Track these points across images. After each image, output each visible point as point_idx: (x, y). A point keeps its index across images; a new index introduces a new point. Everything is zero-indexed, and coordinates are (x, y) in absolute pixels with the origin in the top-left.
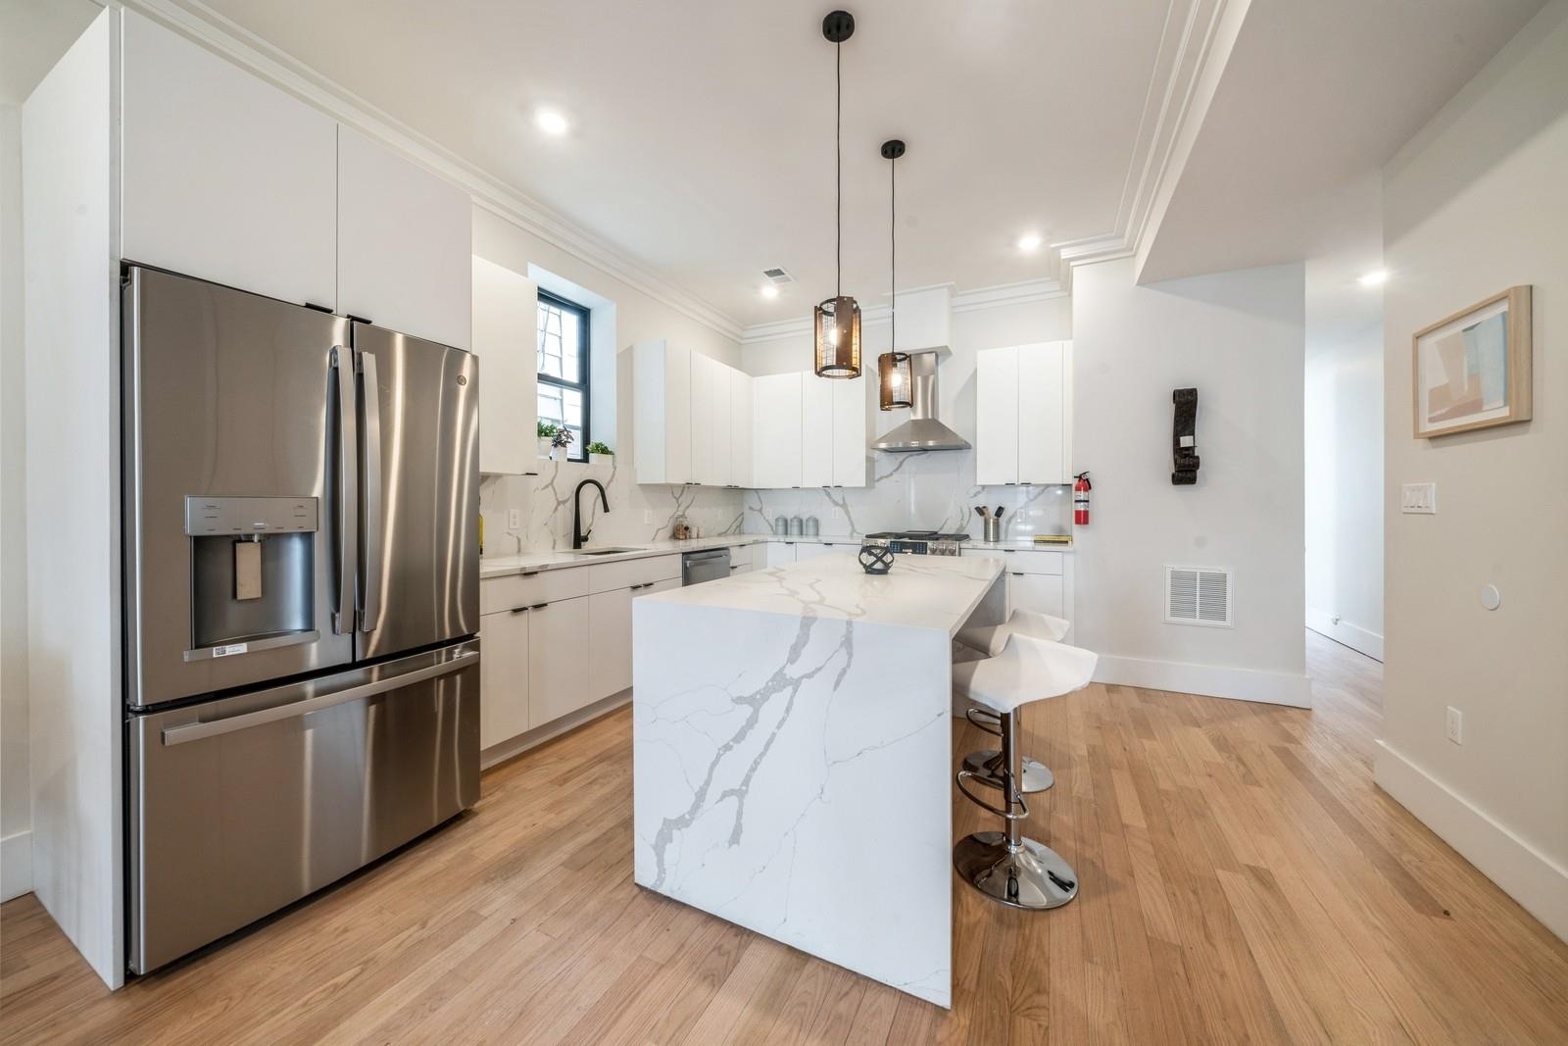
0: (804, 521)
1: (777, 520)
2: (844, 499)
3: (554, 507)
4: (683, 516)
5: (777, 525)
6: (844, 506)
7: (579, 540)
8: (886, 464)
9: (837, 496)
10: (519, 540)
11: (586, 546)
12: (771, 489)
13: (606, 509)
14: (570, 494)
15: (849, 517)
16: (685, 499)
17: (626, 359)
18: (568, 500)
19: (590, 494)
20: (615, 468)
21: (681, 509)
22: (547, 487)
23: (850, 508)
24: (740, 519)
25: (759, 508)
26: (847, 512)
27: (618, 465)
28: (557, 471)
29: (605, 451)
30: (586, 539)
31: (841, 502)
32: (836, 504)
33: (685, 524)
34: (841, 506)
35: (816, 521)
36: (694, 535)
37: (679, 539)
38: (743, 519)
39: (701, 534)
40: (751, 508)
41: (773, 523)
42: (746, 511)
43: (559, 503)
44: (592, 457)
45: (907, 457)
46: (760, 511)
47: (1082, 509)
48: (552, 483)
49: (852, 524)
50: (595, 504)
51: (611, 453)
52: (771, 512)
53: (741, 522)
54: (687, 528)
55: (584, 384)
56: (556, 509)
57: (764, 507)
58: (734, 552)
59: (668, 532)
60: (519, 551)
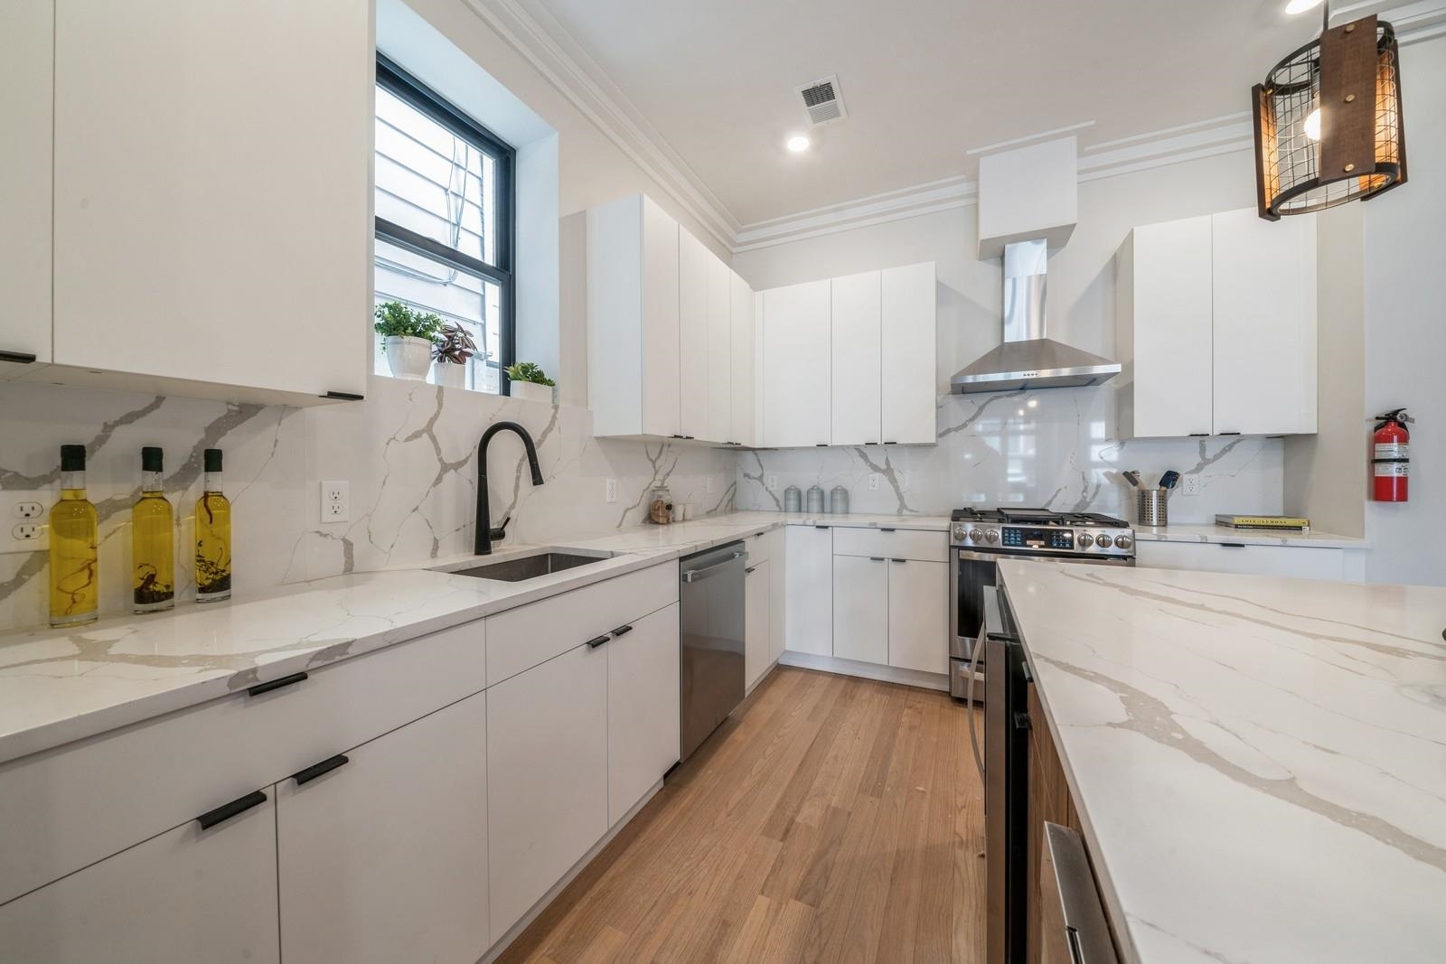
0: (827, 493)
1: (787, 492)
2: (887, 462)
3: (435, 475)
4: (662, 488)
5: (786, 499)
6: (888, 471)
7: (485, 537)
8: (959, 409)
9: (878, 458)
10: (348, 546)
11: (503, 551)
12: (776, 449)
13: (537, 479)
14: (470, 448)
15: (897, 489)
16: (664, 463)
17: (575, 229)
18: (465, 461)
19: (506, 450)
20: (556, 408)
21: (660, 477)
22: (417, 435)
23: (897, 474)
24: (731, 492)
25: (757, 474)
26: (893, 481)
27: (561, 405)
28: (440, 405)
29: (538, 378)
30: (500, 535)
31: (884, 467)
32: (875, 468)
33: (666, 499)
34: (884, 472)
35: (845, 493)
36: (679, 516)
37: (658, 523)
38: (735, 489)
39: (688, 516)
40: (746, 475)
41: (780, 496)
42: (740, 478)
43: (445, 468)
44: (516, 386)
45: (992, 399)
46: (760, 478)
47: (1395, 475)
48: (429, 429)
49: (900, 497)
50: (519, 470)
51: (550, 383)
52: (776, 481)
53: (734, 495)
54: (669, 507)
55: (504, 270)
56: (439, 480)
57: (766, 473)
58: (750, 545)
59: (639, 514)
60: (349, 569)
